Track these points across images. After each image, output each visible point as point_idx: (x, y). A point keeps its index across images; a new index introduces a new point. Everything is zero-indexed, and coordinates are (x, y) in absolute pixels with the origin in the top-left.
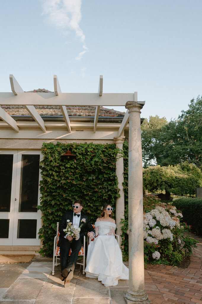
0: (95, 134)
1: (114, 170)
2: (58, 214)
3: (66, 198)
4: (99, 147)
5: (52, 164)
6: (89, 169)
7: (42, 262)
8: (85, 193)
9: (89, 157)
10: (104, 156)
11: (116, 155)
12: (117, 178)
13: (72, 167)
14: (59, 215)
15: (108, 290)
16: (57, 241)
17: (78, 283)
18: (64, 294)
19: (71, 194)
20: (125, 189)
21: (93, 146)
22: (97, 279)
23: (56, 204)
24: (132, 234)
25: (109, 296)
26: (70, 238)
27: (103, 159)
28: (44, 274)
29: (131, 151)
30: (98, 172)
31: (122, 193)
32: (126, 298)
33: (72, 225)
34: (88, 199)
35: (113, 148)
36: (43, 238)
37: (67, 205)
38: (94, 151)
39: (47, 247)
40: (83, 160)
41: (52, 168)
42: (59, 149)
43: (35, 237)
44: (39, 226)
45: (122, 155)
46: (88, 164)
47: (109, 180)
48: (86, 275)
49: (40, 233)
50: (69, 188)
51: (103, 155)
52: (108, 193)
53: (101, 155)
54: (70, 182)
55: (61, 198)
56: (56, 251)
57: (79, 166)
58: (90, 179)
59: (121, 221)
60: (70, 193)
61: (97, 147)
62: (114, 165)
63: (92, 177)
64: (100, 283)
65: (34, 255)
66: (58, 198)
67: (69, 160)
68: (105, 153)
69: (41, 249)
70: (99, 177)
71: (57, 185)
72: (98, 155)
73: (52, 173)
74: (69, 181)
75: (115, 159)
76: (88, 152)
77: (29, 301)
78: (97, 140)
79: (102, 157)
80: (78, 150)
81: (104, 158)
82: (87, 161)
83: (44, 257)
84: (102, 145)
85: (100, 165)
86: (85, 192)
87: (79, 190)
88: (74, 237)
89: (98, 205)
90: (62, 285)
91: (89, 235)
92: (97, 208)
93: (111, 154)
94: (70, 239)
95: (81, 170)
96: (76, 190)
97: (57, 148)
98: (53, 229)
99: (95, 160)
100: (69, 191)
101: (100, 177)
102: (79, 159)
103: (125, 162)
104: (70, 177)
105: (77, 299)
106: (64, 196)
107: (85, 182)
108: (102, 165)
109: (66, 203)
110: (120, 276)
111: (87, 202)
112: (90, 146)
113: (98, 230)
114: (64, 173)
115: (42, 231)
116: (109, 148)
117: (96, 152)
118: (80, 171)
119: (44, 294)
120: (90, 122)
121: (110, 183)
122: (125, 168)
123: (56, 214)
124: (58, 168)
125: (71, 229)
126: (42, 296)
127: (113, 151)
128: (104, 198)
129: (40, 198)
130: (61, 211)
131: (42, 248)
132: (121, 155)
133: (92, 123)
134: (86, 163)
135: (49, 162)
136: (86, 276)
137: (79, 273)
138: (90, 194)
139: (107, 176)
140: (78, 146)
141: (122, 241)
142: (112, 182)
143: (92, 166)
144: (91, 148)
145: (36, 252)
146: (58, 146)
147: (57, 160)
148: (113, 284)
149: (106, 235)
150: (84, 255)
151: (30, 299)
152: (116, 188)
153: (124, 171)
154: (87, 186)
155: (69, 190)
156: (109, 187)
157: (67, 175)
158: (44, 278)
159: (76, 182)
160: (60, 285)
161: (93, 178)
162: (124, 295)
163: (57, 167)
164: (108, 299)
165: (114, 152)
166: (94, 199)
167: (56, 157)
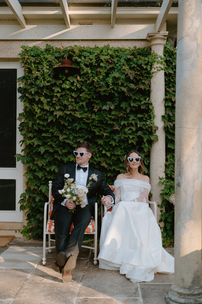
0: (114, 29)
1: (147, 93)
2: (50, 170)
3: (64, 142)
4: (120, 53)
5: (38, 82)
6: (104, 91)
7: (26, 246)
8: (97, 134)
9: (103, 71)
10: (130, 68)
11: (151, 66)
12: (153, 107)
13: (73, 88)
14: (52, 170)
15: (138, 288)
16: (49, 211)
17: (86, 276)
18: (62, 292)
19: (72, 135)
20: (167, 126)
21: (109, 51)
22: (119, 271)
23: (47, 152)
24: (182, 190)
25: (139, 297)
26: (70, 204)
27: (127, 74)
28: (30, 263)
29: (183, 38)
30: (119, 97)
31: (161, 135)
32: (168, 300)
33: (73, 182)
34: (102, 143)
35: (146, 53)
36: (27, 210)
37: (66, 155)
38: (112, 61)
39: (34, 224)
40: (92, 76)
41: (39, 91)
42: (50, 57)
43: (13, 208)
44: (20, 190)
45: (163, 67)
46: (101, 83)
47: (138, 111)
48: (99, 265)
49: (22, 201)
50: (69, 126)
51: (128, 68)
52: (138, 135)
53: (124, 68)
54: (70, 114)
55: (55, 142)
56: (48, 225)
57: (86, 87)
58: (105, 110)
59: (159, 181)
60: (70, 133)
61: (116, 53)
62: (148, 84)
63: (108, 106)
64: (123, 277)
65: (14, 237)
66: (51, 143)
67: (67, 76)
68: (131, 63)
69: (24, 227)
70: (121, 106)
71: (47, 119)
72: (120, 67)
73: (40, 99)
74: (68, 113)
75: (150, 74)
76: (102, 61)
77: (3, 300)
78: (116, 41)
79: (127, 70)
80: (83, 58)
81: (130, 71)
82: (99, 78)
83: (30, 239)
84: (126, 50)
85: (122, 85)
86: (97, 132)
87: (86, 128)
88: (77, 204)
89: (119, 154)
90: (58, 279)
91: (104, 200)
92: (118, 160)
93: (141, 64)
94: (71, 207)
95: (90, 94)
96: (81, 129)
97: (46, 56)
98: (43, 194)
99: (113, 75)
100: (69, 130)
101: (123, 105)
102: (85, 74)
103: (167, 80)
104: (70, 106)
105: (85, 299)
106: (61, 138)
107: (96, 115)
108: (125, 85)
109: (64, 151)
110: (157, 267)
111: (101, 149)
112: (104, 51)
113: (120, 194)
114: (59, 100)
115: (25, 197)
116: (138, 55)
117: (116, 62)
118: (87, 96)
119: (28, 291)
120: (103, 6)
121: (140, 116)
122: (168, 89)
123: (48, 169)
124: (50, 91)
125: (72, 190)
126: (25, 294)
127: (146, 59)
128: (130, 142)
129: (20, 142)
130: (55, 164)
131: (26, 225)
132: (161, 66)
133: (108, 8)
134: (98, 81)
135: (33, 79)
136: (99, 267)
137: (88, 262)
138: (105, 134)
139: (135, 105)
140: (83, 51)
141: (162, 215)
142: (145, 115)
143: (108, 86)
144: (106, 54)
145: (16, 232)
146: (48, 52)
147: (47, 77)
148: (146, 278)
149: (134, 201)
150: (96, 233)
151: (5, 299)
152: (151, 125)
153: (166, 95)
154: (100, 122)
155: (69, 128)
156: (138, 123)
157: (66, 102)
158: (28, 268)
159: (81, 114)
160: (55, 279)
161: (110, 108)
162: (166, 294)
163: (47, 87)
164: (137, 301)
165: (148, 61)
166: (112, 144)
167: (45, 71)
